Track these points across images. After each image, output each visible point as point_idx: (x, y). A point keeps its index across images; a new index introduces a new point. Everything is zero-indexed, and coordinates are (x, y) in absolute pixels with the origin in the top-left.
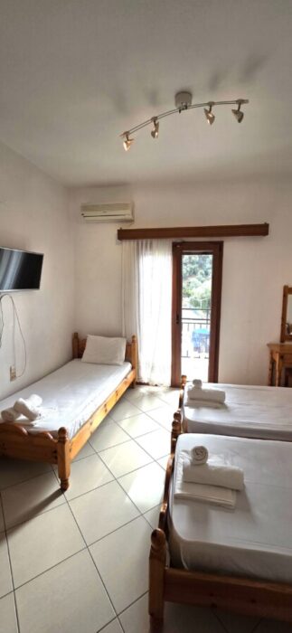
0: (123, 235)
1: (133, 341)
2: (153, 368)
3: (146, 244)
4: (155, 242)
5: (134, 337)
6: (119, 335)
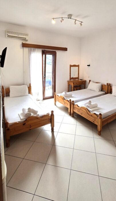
0: (24, 45)
1: (30, 86)
2: (38, 94)
3: (33, 50)
4: (36, 49)
5: (30, 84)
6: (24, 84)
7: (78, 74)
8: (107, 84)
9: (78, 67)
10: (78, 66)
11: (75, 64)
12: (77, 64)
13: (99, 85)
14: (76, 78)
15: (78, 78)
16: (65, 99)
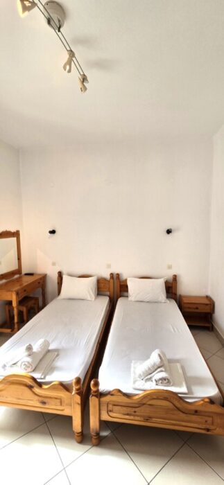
7: (19, 259)
8: (112, 275)
9: (15, 239)
10: (16, 234)
11: (8, 230)
12: (13, 230)
13: (93, 280)
14: (12, 273)
15: (19, 271)
16: (40, 385)
